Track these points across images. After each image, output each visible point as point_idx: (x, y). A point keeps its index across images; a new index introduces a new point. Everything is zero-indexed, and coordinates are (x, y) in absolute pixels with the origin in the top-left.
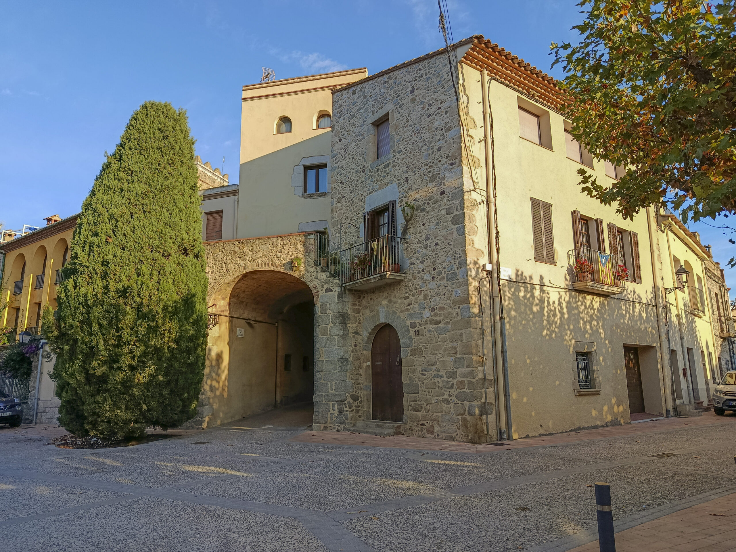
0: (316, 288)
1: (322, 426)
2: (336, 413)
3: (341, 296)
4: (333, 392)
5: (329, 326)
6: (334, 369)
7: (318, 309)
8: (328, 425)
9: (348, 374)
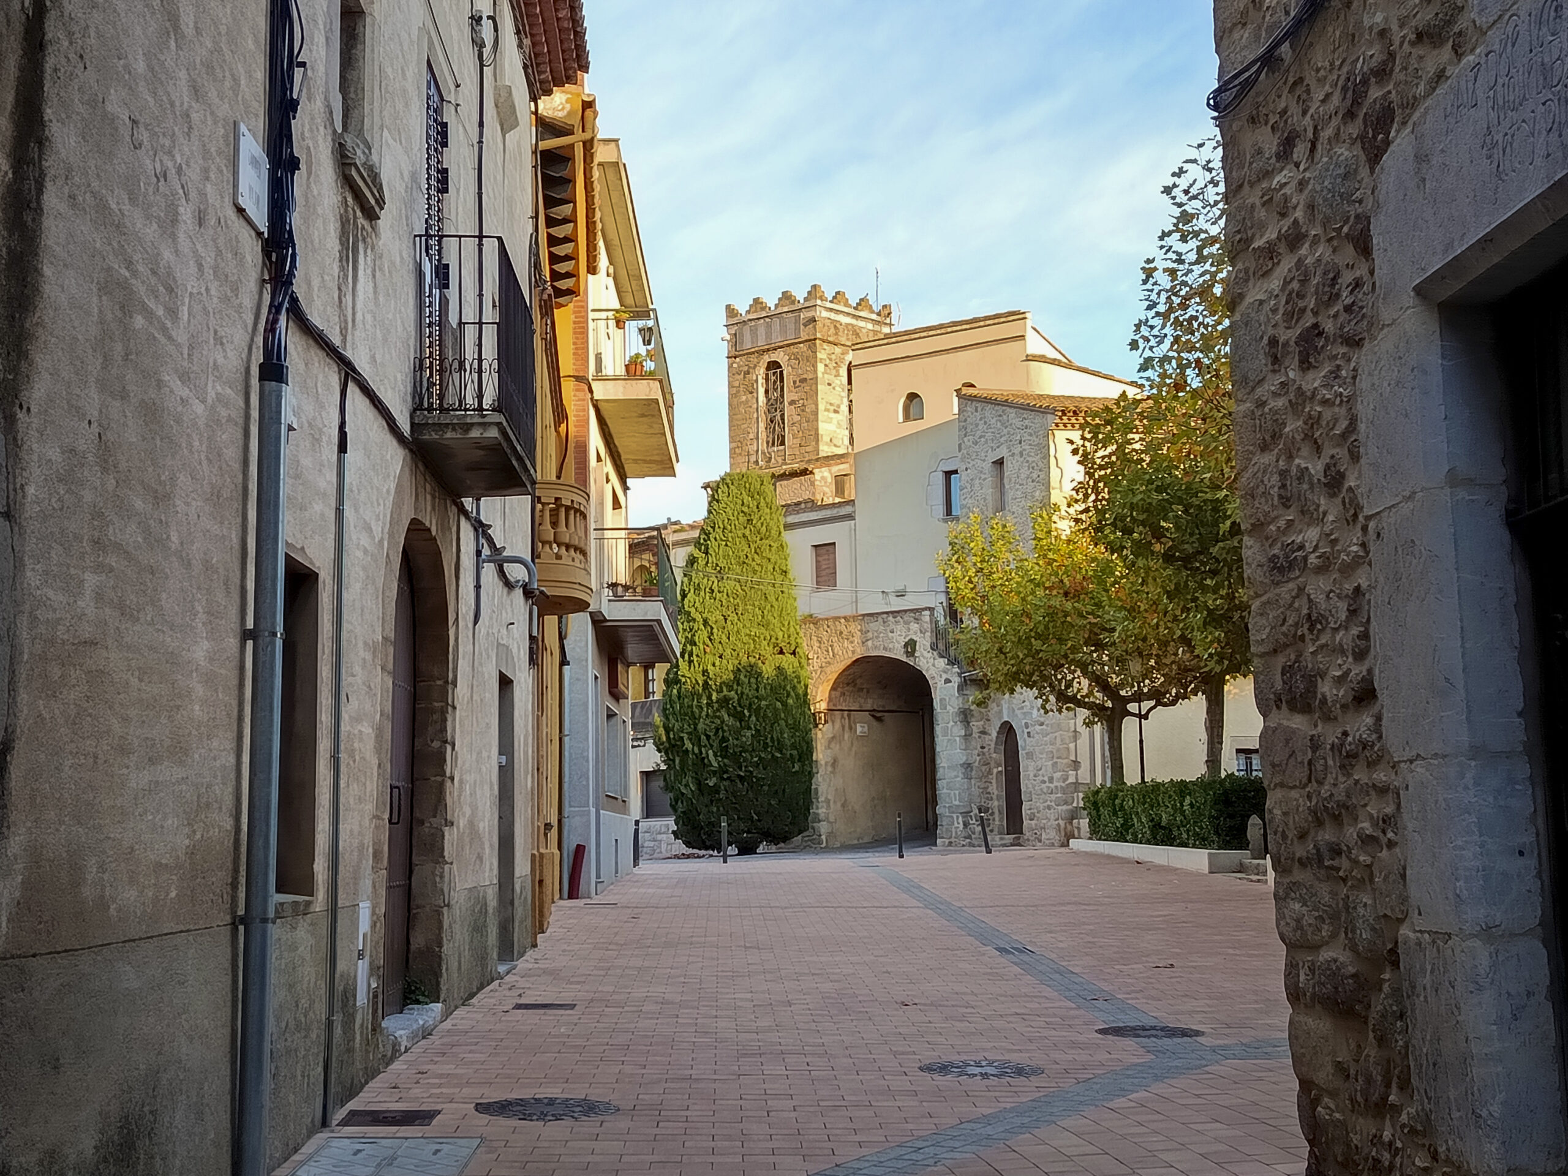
0: (933, 678)
1: (947, 841)
2: (961, 826)
3: (961, 688)
4: (957, 803)
5: (950, 725)
6: (957, 777)
7: (937, 705)
8: (953, 840)
9: (973, 781)
